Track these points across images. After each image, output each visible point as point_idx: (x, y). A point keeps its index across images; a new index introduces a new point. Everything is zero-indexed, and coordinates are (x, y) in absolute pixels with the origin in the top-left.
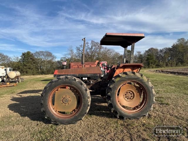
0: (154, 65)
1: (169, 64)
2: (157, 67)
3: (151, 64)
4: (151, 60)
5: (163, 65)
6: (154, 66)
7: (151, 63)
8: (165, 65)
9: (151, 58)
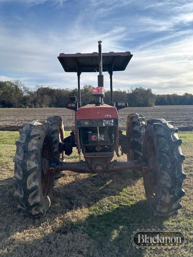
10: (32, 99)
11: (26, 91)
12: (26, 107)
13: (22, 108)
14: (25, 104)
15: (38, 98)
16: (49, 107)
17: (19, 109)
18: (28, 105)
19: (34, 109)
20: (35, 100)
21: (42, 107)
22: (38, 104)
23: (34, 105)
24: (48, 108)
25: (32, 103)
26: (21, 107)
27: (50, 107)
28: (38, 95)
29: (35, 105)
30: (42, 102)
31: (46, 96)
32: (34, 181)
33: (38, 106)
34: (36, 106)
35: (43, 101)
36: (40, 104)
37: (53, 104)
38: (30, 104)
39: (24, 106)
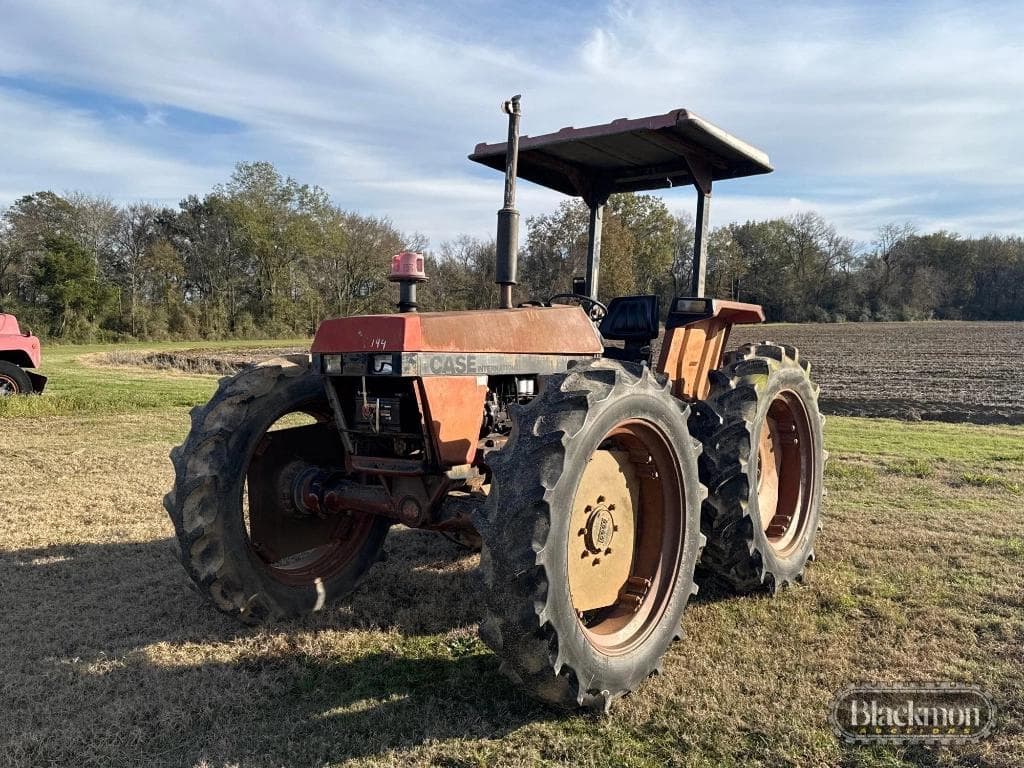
0: (90, 319)
1: (188, 321)
2: (111, 333)
3: (69, 313)
4: (71, 282)
5: (153, 325)
6: (95, 328)
7: (76, 305)
8: (162, 327)
9: (75, 268)
10: (862, 288)
11: (839, 254)
12: (834, 321)
13: (820, 322)
14: (830, 307)
15: (887, 281)
16: (935, 317)
17: (807, 325)
18: (841, 312)
19: (866, 326)
20: (877, 289)
21: (902, 319)
22: (885, 307)
23: (867, 311)
24: (931, 323)
25: (861, 304)
26: (814, 318)
27: (941, 319)
28: (889, 270)
29: (874, 309)
30: (907, 295)
31: (925, 273)
32: (200, 514)
33: (885, 314)
34: (879, 315)
35: (910, 291)
36: (894, 304)
37: (956, 304)
38: (851, 306)
39: (826, 315)
